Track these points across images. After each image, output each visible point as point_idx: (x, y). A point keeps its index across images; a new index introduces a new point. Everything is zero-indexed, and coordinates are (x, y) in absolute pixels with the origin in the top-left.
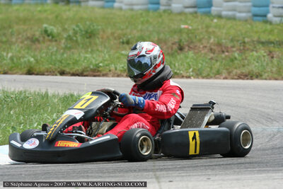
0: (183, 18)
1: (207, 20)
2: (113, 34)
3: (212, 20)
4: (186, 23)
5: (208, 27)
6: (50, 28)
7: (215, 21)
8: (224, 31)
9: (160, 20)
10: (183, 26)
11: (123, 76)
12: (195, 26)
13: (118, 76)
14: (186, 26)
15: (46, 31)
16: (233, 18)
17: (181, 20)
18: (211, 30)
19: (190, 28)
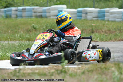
0: (93, 22)
1: (103, 22)
3: (105, 22)
4: (94, 23)
5: (104, 25)
6: (35, 26)
7: (107, 22)
8: (111, 26)
9: (83, 22)
10: (93, 24)
12: (98, 24)
14: (94, 24)
15: (33, 27)
16: (114, 21)
17: (92, 22)
18: (105, 25)
19: (96, 25)
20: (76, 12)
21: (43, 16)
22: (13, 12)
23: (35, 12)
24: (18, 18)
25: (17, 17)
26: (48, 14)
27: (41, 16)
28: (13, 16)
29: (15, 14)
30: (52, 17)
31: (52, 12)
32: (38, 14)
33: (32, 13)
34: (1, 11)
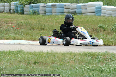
21: (77, 12)
22: (41, 8)
23: (67, 9)
24: (47, 14)
25: (45, 12)
26: (83, 11)
28: (41, 12)
29: (43, 10)
30: (88, 14)
31: (88, 8)
32: (71, 11)
33: (64, 9)
34: (26, 7)
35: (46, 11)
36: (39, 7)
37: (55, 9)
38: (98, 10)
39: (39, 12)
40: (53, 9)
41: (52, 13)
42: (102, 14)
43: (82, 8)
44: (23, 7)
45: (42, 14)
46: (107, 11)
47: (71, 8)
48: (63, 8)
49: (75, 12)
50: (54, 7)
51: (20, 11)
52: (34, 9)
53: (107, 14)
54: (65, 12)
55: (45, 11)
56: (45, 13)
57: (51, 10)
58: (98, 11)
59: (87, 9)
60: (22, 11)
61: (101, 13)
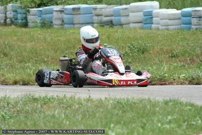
2: (161, 49)
11: (186, 84)
13: (182, 84)
20: (180, 16)
21: (114, 22)
22: (55, 14)
23: (98, 15)
24: (65, 25)
25: (63, 23)
26: (123, 20)
27: (111, 24)
28: (56, 22)
29: (59, 19)
30: (132, 25)
31: (131, 14)
32: (105, 19)
33: (92, 16)
34: (31, 13)
35: (65, 21)
36: (52, 13)
37: (79, 16)
38: (146, 17)
39: (52, 22)
40: (75, 16)
41: (74, 24)
42: (153, 26)
43: (122, 14)
44: (26, 14)
45: (57, 26)
46: (161, 19)
47: (104, 14)
48: (92, 13)
49: (111, 22)
50: (77, 13)
51: (20, 21)
52: (44, 16)
53: (162, 26)
54: (94, 22)
55: (63, 21)
56: (62, 25)
57: (72, 19)
58: (147, 19)
59: (128, 15)
60: (24, 21)
61: (152, 23)
